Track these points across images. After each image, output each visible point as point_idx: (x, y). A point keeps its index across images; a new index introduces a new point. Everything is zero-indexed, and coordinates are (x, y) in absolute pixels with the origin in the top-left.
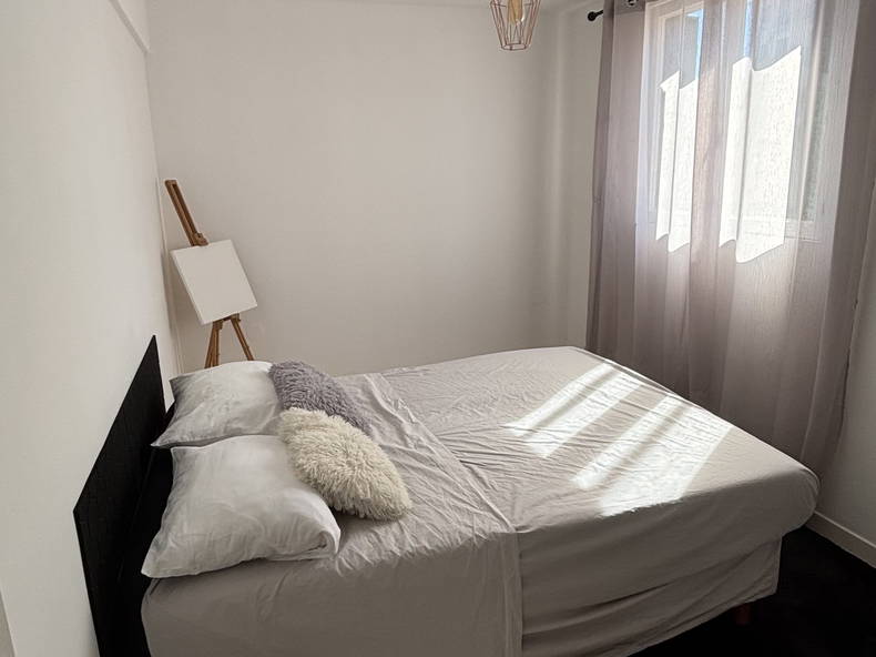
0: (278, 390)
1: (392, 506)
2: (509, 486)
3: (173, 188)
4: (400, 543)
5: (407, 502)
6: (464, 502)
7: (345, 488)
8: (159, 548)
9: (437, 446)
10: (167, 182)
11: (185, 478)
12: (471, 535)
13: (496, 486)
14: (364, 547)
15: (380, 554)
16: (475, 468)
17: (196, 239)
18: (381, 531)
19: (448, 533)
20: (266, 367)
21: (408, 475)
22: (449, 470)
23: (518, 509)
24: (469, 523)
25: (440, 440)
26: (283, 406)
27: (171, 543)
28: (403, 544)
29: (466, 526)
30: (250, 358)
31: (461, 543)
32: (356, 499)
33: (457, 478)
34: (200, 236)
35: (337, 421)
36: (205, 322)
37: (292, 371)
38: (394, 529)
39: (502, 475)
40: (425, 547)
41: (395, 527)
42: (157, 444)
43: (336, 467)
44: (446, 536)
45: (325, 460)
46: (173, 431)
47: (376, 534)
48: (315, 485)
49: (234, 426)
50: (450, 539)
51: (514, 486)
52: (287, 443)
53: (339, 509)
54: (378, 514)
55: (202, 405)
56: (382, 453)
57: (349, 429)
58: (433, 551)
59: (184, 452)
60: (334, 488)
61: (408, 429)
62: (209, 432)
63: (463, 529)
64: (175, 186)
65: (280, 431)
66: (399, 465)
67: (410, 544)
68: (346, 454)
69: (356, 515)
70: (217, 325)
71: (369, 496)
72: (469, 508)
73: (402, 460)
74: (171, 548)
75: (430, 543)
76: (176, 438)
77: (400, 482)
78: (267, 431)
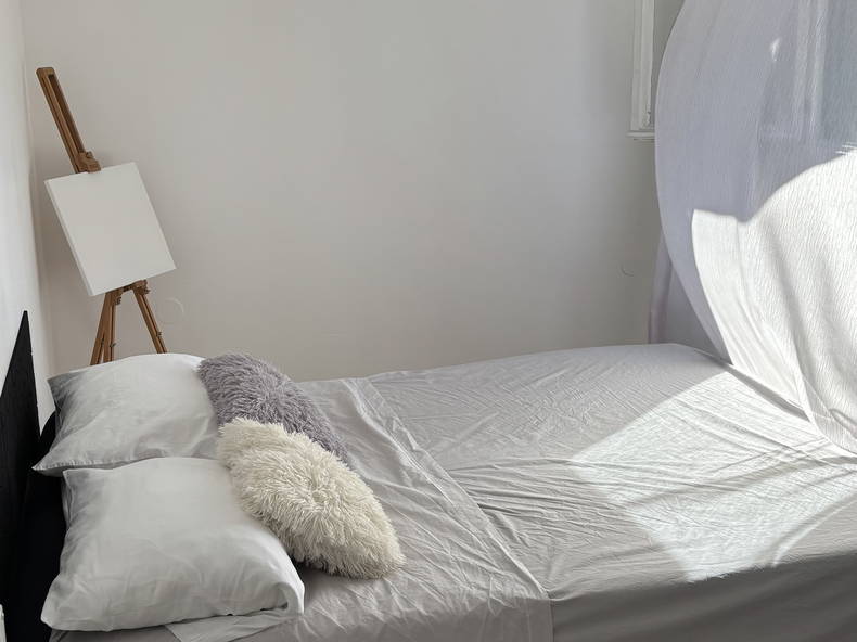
0: (213, 396)
1: (375, 558)
2: (547, 541)
3: (48, 80)
4: (384, 605)
5: (396, 554)
6: (480, 559)
7: (309, 529)
8: (61, 592)
9: (446, 484)
10: (40, 72)
11: (89, 509)
12: (483, 600)
13: (528, 541)
15: (356, 617)
16: (500, 515)
17: (83, 161)
18: (359, 590)
19: (451, 595)
20: (195, 361)
21: (402, 522)
22: (462, 518)
23: (555, 570)
24: (483, 585)
25: (453, 476)
26: (219, 420)
27: (77, 586)
28: (390, 608)
29: (479, 588)
30: (161, 349)
31: (469, 609)
32: (324, 544)
33: (473, 528)
34: (89, 156)
35: (301, 440)
36: (95, 294)
37: (232, 369)
38: (376, 589)
39: (538, 527)
40: (420, 613)
41: (378, 587)
42: (41, 466)
43: (297, 498)
44: (448, 599)
45: (283, 488)
46: (62, 451)
47: (351, 593)
48: (270, 522)
49: (152, 445)
50: (454, 602)
51: (554, 542)
52: (228, 468)
53: (300, 559)
54: (354, 568)
55: (103, 415)
56: (363, 487)
57: (317, 450)
58: (430, 618)
59: (85, 476)
60: (294, 528)
61: (406, 459)
62: (115, 452)
63: (474, 591)
64: (52, 77)
65: (220, 450)
66: (388, 508)
68: (313, 484)
69: (324, 571)
70: (113, 297)
71: (343, 541)
72: (485, 566)
73: (393, 502)
74: (80, 592)
75: (425, 606)
76: (68, 459)
77: (388, 526)
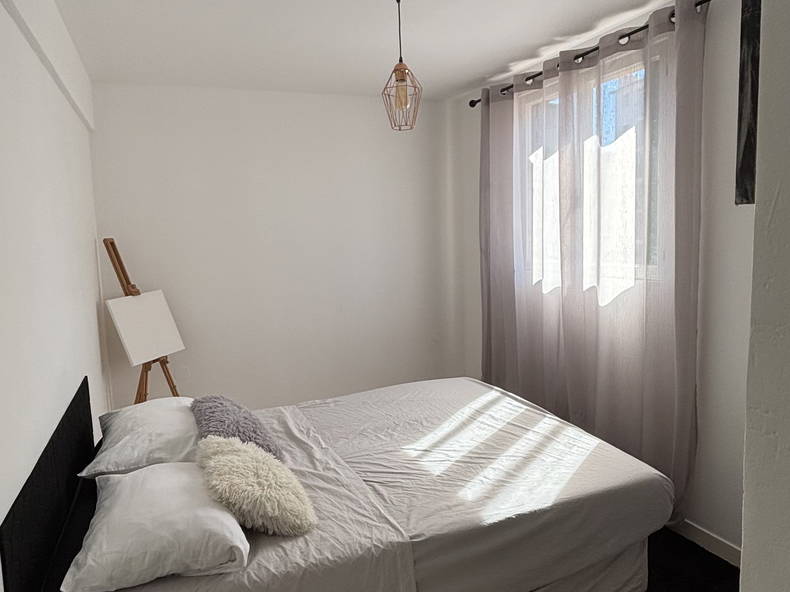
0: (198, 422)
1: (299, 522)
2: (406, 501)
3: (110, 245)
4: (305, 555)
5: (312, 518)
6: (364, 516)
7: (254, 507)
8: (79, 567)
9: (344, 468)
10: (105, 241)
11: (107, 503)
12: (369, 545)
13: (395, 502)
14: (272, 560)
15: (286, 566)
16: (376, 485)
17: (129, 290)
18: (287, 545)
19: (349, 544)
20: (188, 401)
21: (314, 494)
22: (353, 488)
23: (413, 521)
24: (368, 535)
25: (347, 462)
26: (202, 435)
27: (90, 561)
28: (308, 555)
29: (366, 537)
30: (175, 394)
31: (360, 552)
32: (265, 516)
33: (360, 496)
34: (133, 287)
35: (251, 447)
36: (135, 364)
37: (211, 404)
38: (300, 544)
39: (400, 491)
40: (328, 558)
41: (300, 542)
42: (83, 474)
43: (247, 487)
44: (347, 546)
45: (237, 481)
46: (98, 462)
47: (283, 548)
48: (227, 504)
49: (157, 455)
50: (351, 550)
51: (411, 501)
52: (203, 468)
53: (249, 526)
54: (286, 530)
55: (128, 437)
56: (291, 474)
57: (261, 453)
58: (335, 561)
59: (108, 479)
60: (244, 507)
61: (318, 454)
62: (133, 462)
63: (363, 540)
64: (113, 244)
65: (197, 458)
66: (307, 486)
67: (314, 556)
68: (257, 475)
69: (266, 533)
70: (147, 367)
71: (277, 513)
72: (370, 522)
73: (310, 482)
74: (91, 566)
75: (332, 554)
76: (102, 468)
77: (307, 499)
78: (186, 460)
